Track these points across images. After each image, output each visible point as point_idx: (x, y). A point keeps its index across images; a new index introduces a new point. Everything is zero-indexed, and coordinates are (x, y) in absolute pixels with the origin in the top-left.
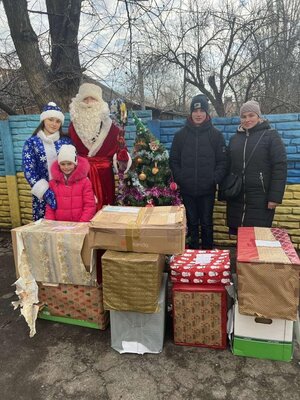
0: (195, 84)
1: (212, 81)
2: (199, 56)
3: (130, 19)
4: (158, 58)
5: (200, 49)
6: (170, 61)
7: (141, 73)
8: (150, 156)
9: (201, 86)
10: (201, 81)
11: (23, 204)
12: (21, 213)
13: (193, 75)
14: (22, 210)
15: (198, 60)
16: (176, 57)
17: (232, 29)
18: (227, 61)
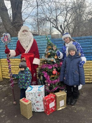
1: (61, 26)
5: (57, 17)
6: (47, 20)
8: (53, 52)
9: (57, 28)
11: (3, 71)
12: (2, 74)
13: (55, 25)
14: (3, 73)
15: (56, 20)
16: (49, 19)
17: (67, 10)
18: (65, 21)
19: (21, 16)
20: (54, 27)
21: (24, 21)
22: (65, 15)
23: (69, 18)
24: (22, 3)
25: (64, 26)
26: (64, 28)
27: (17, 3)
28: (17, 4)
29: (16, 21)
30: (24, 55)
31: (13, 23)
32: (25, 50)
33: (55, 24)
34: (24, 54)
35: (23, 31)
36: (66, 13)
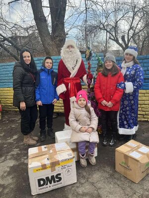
0: (114, 40)
1: (123, 38)
2: (116, 26)
3: (86, 9)
4: (96, 27)
5: (117, 22)
6: (101, 29)
7: (87, 35)
9: (117, 41)
10: (117, 39)
13: (113, 36)
15: (116, 28)
16: (104, 27)
17: (134, 11)
18: (131, 28)
19: (63, 27)
20: (112, 39)
21: (67, 34)
22: (131, 19)
23: (137, 25)
24: (65, 10)
25: (128, 38)
26: (129, 41)
27: (59, 10)
28: (58, 12)
29: (56, 34)
30: (69, 80)
31: (53, 38)
32: (70, 74)
33: (114, 34)
34: (68, 78)
35: (68, 47)
36: (132, 16)
